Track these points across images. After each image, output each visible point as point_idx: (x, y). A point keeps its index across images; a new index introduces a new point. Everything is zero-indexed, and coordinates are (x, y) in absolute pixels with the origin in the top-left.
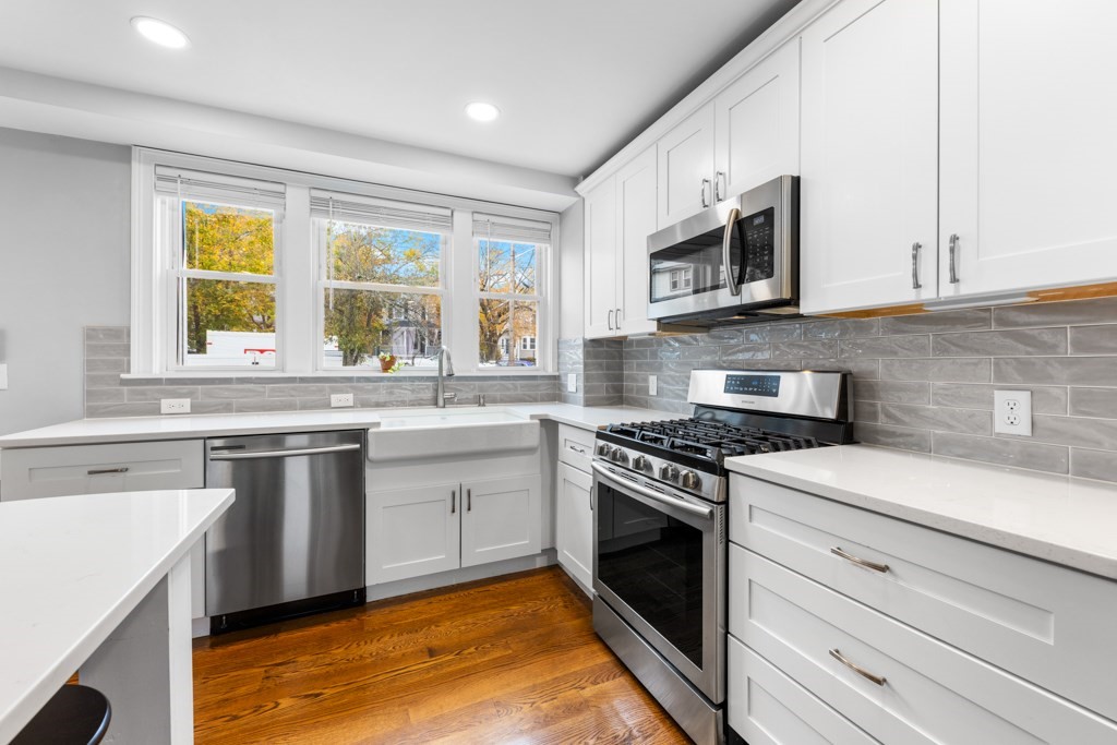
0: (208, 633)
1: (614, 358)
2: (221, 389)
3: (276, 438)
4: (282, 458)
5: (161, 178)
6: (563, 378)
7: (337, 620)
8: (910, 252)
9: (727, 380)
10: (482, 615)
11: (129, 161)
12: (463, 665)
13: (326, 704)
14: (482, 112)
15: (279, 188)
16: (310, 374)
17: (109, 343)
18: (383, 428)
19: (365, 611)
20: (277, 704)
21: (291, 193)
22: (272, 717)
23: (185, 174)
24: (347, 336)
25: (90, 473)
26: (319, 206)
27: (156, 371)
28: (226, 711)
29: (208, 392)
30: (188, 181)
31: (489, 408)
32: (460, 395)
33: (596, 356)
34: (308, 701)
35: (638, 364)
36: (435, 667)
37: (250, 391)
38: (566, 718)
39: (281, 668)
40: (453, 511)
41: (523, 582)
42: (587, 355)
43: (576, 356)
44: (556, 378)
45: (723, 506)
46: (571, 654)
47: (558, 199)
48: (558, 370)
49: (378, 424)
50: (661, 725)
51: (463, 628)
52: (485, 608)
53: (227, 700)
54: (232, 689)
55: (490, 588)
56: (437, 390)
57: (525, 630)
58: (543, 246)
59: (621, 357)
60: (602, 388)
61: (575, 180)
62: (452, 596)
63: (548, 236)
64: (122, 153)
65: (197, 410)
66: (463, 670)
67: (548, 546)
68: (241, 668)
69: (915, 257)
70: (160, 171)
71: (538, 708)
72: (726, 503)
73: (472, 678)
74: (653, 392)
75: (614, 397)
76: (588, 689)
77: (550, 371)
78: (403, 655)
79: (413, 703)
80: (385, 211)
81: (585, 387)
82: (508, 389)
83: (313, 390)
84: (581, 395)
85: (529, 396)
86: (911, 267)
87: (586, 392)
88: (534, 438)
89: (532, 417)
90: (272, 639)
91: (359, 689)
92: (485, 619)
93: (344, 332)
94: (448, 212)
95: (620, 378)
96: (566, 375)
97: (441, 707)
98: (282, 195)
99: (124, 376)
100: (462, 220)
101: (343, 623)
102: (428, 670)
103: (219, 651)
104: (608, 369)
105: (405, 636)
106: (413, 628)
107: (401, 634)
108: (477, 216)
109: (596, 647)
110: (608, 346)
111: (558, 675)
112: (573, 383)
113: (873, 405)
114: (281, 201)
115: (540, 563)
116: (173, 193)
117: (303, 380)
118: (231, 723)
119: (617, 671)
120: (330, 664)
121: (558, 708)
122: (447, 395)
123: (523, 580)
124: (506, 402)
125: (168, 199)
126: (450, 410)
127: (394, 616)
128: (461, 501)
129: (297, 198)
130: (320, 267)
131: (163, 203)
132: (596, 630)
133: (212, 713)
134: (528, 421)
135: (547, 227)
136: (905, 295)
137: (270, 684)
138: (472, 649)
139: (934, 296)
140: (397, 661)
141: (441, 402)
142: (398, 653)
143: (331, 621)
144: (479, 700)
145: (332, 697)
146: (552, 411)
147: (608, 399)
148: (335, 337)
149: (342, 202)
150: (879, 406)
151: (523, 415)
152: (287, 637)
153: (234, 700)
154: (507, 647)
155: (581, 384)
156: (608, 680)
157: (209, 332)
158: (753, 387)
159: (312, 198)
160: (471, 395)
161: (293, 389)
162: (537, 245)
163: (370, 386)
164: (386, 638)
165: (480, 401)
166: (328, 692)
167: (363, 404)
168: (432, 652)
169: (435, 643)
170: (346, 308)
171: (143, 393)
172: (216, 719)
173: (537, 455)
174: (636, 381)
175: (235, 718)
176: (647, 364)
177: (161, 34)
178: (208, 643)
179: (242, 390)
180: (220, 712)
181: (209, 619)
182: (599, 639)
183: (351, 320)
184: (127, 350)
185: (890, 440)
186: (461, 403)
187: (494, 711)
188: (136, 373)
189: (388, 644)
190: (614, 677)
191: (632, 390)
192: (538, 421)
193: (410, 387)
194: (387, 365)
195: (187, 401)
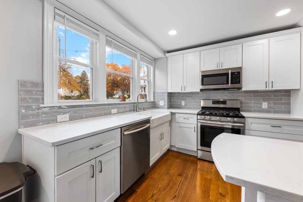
2: (79, 109)
6: (157, 102)
9: (213, 102)
15: (97, 32)
16: (106, 103)
17: (33, 89)
18: (153, 118)
26: (109, 43)
29: (75, 111)
37: (89, 110)
43: (164, 97)
44: (154, 102)
49: (151, 117)
55: (165, 158)
61: (164, 52)
62: (161, 163)
65: (71, 119)
70: (58, 12)
72: (245, 123)
77: (152, 100)
83: (107, 108)
84: (166, 106)
85: (149, 107)
94: (136, 53)
98: (98, 35)
99: (42, 105)
108: (141, 56)
112: (163, 103)
117: (104, 105)
149: (114, 43)
155: (166, 103)
159: (107, 40)
161: (102, 108)
163: (120, 106)
165: (144, 109)
174: (177, 102)
179: (86, 110)
188: (47, 104)
191: (175, 104)
192: (170, 113)
193: (128, 106)
194: (124, 99)
195: (67, 115)
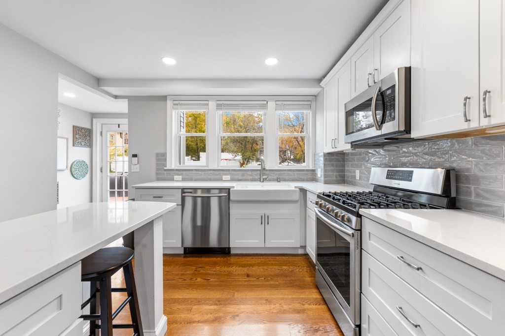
0: (183, 253)
1: (340, 161)
3: (208, 190)
4: (209, 197)
5: (174, 105)
6: (316, 171)
7: (220, 257)
8: (463, 102)
9: (388, 172)
10: (271, 267)
11: (166, 101)
12: (258, 283)
13: (211, 283)
14: (271, 61)
15: (207, 102)
16: (216, 168)
17: (162, 158)
18: (235, 189)
19: (230, 256)
20: (197, 279)
21: (210, 103)
22: (195, 282)
23: (181, 102)
24: (244, 153)
25: (154, 197)
26: (219, 107)
27: (173, 167)
28: (183, 277)
29: (187, 174)
30: (181, 105)
31: (282, 183)
32: (270, 177)
33: (330, 161)
34: (205, 281)
35: (351, 165)
36: (248, 281)
37: (198, 174)
38: (293, 313)
39: (200, 269)
40: (262, 224)
41: (291, 258)
42: (325, 160)
43: (321, 161)
44: (314, 171)
45: (359, 232)
46: (303, 291)
47: (313, 90)
48: (315, 167)
49: (234, 187)
50: (335, 330)
51: (262, 270)
52: (272, 264)
53: (184, 274)
54: (186, 271)
55: (277, 258)
56: (260, 175)
57: (286, 276)
58: (308, 111)
59: (344, 161)
60: (334, 175)
61: (320, 80)
62: (261, 257)
63: (310, 107)
64: (164, 98)
65: (184, 180)
66: (258, 285)
67: (304, 245)
68: (190, 266)
69: (465, 105)
70: (175, 102)
71: (282, 306)
72: (361, 230)
73: (260, 288)
74: (358, 178)
75: (340, 180)
76: (305, 306)
77: (311, 168)
78: (238, 274)
79: (237, 291)
80: (241, 105)
81: (324, 175)
82: (291, 175)
83: (217, 174)
84: (323, 178)
85: (301, 178)
86: (463, 110)
87: (325, 177)
88: (296, 196)
89: (296, 187)
90: (200, 259)
91: (221, 281)
92: (271, 269)
93: (243, 152)
94: (265, 102)
95: (343, 171)
96: (317, 169)
97: (246, 295)
98: (207, 105)
99: (165, 168)
100: (271, 105)
101: (222, 259)
102: (245, 281)
103: (185, 259)
104: (336, 167)
105: (240, 268)
106: (244, 266)
107: (239, 267)
108: (277, 103)
109: (315, 291)
110: (336, 156)
111: (294, 297)
112: (320, 173)
113: (469, 188)
114: (207, 107)
115: (301, 252)
116: (177, 109)
117: (214, 170)
118: (183, 281)
119: (322, 302)
120: (215, 271)
121: (290, 309)
122: (264, 177)
123: (291, 257)
124: (290, 181)
125: (177, 111)
126: (265, 183)
127: (239, 260)
128: (265, 220)
129: (212, 104)
130: (220, 129)
131: (175, 112)
132: (317, 284)
133: (179, 277)
134: (294, 189)
135: (309, 103)
136: (461, 126)
137: (196, 272)
138: (263, 278)
139: (478, 126)
140: (236, 275)
141: (262, 180)
142: (237, 273)
143: (218, 257)
144: (260, 297)
145: (212, 281)
146: (306, 185)
147: (337, 181)
148: (239, 154)
149: (227, 104)
150: (473, 188)
151: (292, 186)
152: (205, 259)
153: (185, 275)
154: (277, 281)
155: (323, 174)
156: (316, 305)
157: (201, 153)
158: (400, 176)
159: (217, 104)
160: (275, 177)
161: (211, 173)
162: (305, 112)
163: (236, 173)
164: (234, 267)
165: (278, 180)
166: (212, 280)
167: (232, 180)
168: (248, 276)
169: (250, 273)
170: (244, 143)
171: (170, 174)
172: (180, 279)
173: (299, 203)
174: (351, 172)
175: (185, 280)
176: (355, 164)
177: (169, 61)
178: (183, 256)
179: (196, 173)
180: (181, 277)
181: (183, 248)
182: (317, 288)
183: (245, 147)
184: (166, 160)
185: (477, 209)
186: (270, 180)
187: (265, 302)
188: (168, 167)
189: (234, 269)
190: (319, 305)
191: (349, 177)
192: (298, 189)
193: (250, 174)
194: (242, 165)
195: (181, 177)
